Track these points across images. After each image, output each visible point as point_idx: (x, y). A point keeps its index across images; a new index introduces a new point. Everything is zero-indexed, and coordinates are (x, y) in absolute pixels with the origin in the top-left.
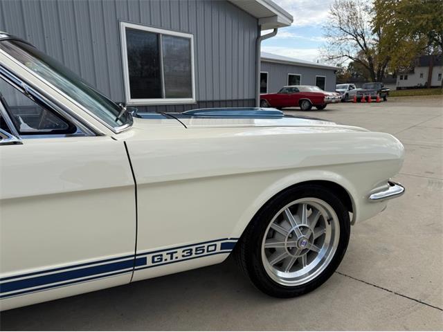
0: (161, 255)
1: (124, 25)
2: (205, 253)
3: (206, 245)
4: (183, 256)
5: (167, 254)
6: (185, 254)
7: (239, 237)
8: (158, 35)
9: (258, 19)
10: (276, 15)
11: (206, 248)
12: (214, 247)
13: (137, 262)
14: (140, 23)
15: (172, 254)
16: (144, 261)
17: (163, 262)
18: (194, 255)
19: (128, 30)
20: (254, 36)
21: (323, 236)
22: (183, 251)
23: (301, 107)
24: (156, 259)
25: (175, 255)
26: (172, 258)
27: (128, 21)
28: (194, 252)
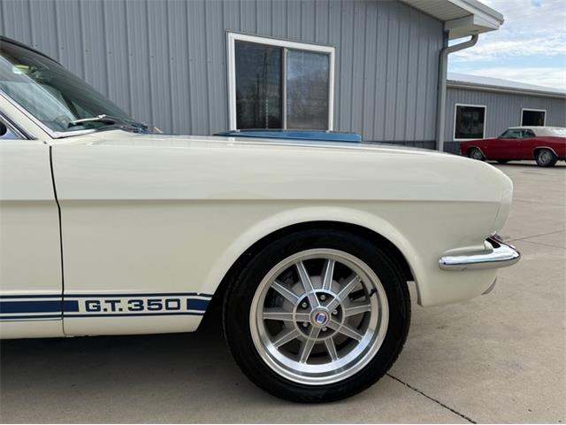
0: (98, 302)
1: (233, 37)
2: (164, 310)
3: (164, 299)
4: (130, 309)
5: (106, 302)
6: (132, 305)
7: (213, 293)
8: (281, 49)
9: (443, 23)
10: (472, 15)
11: (163, 303)
12: (176, 303)
13: (65, 306)
14: (255, 34)
15: (113, 303)
16: (74, 306)
17: (102, 312)
18: (146, 311)
19: (238, 43)
20: (435, 46)
21: (367, 315)
22: (130, 302)
23: (537, 160)
24: (91, 306)
25: (117, 306)
26: (113, 309)
27: (240, 31)
28: (145, 305)
